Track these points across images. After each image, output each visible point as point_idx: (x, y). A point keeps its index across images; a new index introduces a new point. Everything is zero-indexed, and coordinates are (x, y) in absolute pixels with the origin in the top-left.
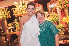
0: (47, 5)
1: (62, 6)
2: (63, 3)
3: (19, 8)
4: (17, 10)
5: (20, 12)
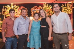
0: (31, 10)
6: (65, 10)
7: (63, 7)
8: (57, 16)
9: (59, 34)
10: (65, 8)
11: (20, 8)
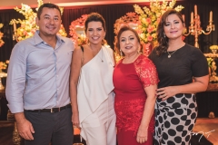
0: (115, 26)
1: (148, 35)
2: (150, 27)
4: (27, 28)
11: (80, 20)
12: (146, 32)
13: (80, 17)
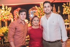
0: (29, 11)
3: (1, 13)
5: (2, 17)
6: (66, 10)
7: (64, 7)
8: (47, 19)
9: (49, 42)
10: (67, 7)
11: (17, 10)
12: (40, 15)
13: (17, 9)
